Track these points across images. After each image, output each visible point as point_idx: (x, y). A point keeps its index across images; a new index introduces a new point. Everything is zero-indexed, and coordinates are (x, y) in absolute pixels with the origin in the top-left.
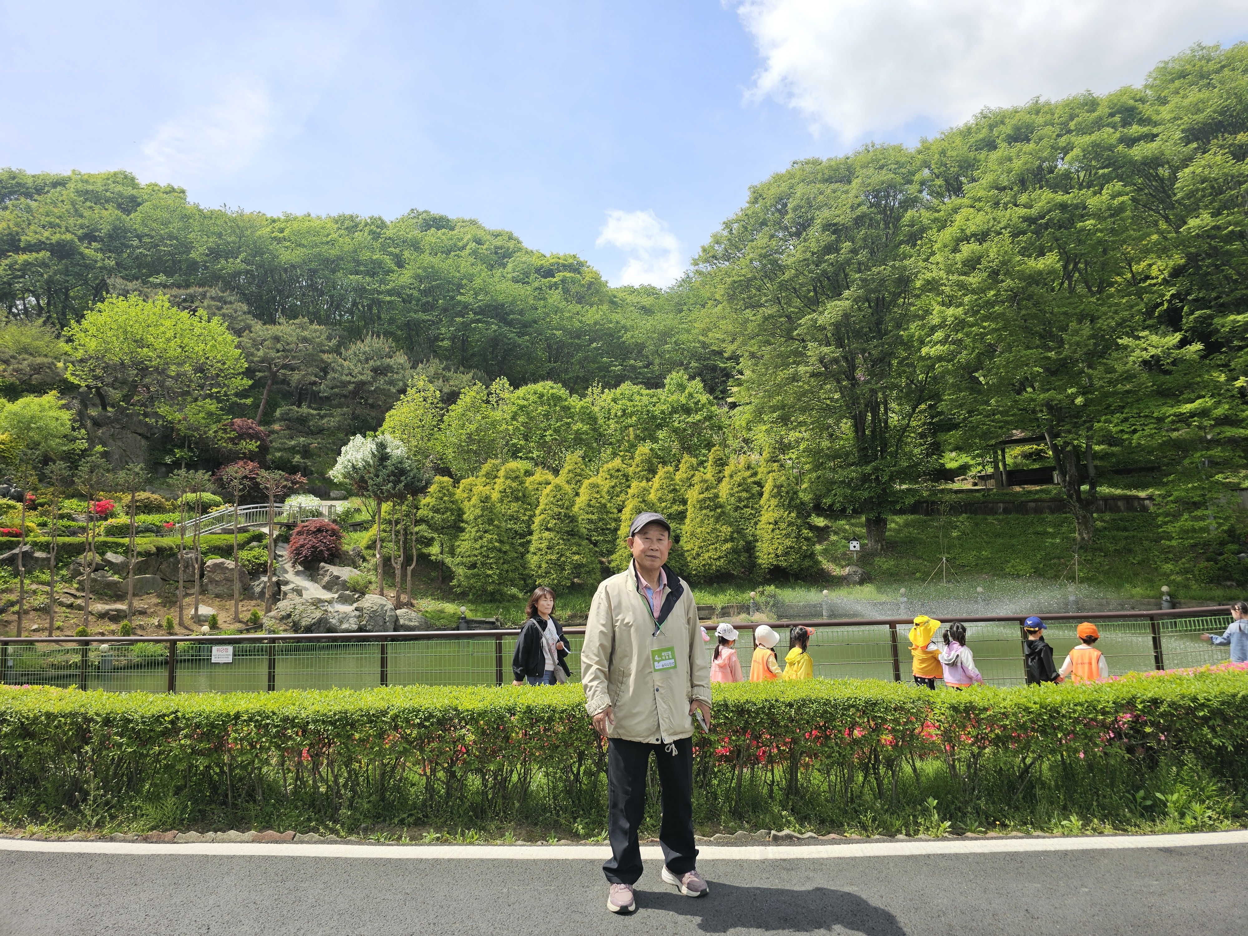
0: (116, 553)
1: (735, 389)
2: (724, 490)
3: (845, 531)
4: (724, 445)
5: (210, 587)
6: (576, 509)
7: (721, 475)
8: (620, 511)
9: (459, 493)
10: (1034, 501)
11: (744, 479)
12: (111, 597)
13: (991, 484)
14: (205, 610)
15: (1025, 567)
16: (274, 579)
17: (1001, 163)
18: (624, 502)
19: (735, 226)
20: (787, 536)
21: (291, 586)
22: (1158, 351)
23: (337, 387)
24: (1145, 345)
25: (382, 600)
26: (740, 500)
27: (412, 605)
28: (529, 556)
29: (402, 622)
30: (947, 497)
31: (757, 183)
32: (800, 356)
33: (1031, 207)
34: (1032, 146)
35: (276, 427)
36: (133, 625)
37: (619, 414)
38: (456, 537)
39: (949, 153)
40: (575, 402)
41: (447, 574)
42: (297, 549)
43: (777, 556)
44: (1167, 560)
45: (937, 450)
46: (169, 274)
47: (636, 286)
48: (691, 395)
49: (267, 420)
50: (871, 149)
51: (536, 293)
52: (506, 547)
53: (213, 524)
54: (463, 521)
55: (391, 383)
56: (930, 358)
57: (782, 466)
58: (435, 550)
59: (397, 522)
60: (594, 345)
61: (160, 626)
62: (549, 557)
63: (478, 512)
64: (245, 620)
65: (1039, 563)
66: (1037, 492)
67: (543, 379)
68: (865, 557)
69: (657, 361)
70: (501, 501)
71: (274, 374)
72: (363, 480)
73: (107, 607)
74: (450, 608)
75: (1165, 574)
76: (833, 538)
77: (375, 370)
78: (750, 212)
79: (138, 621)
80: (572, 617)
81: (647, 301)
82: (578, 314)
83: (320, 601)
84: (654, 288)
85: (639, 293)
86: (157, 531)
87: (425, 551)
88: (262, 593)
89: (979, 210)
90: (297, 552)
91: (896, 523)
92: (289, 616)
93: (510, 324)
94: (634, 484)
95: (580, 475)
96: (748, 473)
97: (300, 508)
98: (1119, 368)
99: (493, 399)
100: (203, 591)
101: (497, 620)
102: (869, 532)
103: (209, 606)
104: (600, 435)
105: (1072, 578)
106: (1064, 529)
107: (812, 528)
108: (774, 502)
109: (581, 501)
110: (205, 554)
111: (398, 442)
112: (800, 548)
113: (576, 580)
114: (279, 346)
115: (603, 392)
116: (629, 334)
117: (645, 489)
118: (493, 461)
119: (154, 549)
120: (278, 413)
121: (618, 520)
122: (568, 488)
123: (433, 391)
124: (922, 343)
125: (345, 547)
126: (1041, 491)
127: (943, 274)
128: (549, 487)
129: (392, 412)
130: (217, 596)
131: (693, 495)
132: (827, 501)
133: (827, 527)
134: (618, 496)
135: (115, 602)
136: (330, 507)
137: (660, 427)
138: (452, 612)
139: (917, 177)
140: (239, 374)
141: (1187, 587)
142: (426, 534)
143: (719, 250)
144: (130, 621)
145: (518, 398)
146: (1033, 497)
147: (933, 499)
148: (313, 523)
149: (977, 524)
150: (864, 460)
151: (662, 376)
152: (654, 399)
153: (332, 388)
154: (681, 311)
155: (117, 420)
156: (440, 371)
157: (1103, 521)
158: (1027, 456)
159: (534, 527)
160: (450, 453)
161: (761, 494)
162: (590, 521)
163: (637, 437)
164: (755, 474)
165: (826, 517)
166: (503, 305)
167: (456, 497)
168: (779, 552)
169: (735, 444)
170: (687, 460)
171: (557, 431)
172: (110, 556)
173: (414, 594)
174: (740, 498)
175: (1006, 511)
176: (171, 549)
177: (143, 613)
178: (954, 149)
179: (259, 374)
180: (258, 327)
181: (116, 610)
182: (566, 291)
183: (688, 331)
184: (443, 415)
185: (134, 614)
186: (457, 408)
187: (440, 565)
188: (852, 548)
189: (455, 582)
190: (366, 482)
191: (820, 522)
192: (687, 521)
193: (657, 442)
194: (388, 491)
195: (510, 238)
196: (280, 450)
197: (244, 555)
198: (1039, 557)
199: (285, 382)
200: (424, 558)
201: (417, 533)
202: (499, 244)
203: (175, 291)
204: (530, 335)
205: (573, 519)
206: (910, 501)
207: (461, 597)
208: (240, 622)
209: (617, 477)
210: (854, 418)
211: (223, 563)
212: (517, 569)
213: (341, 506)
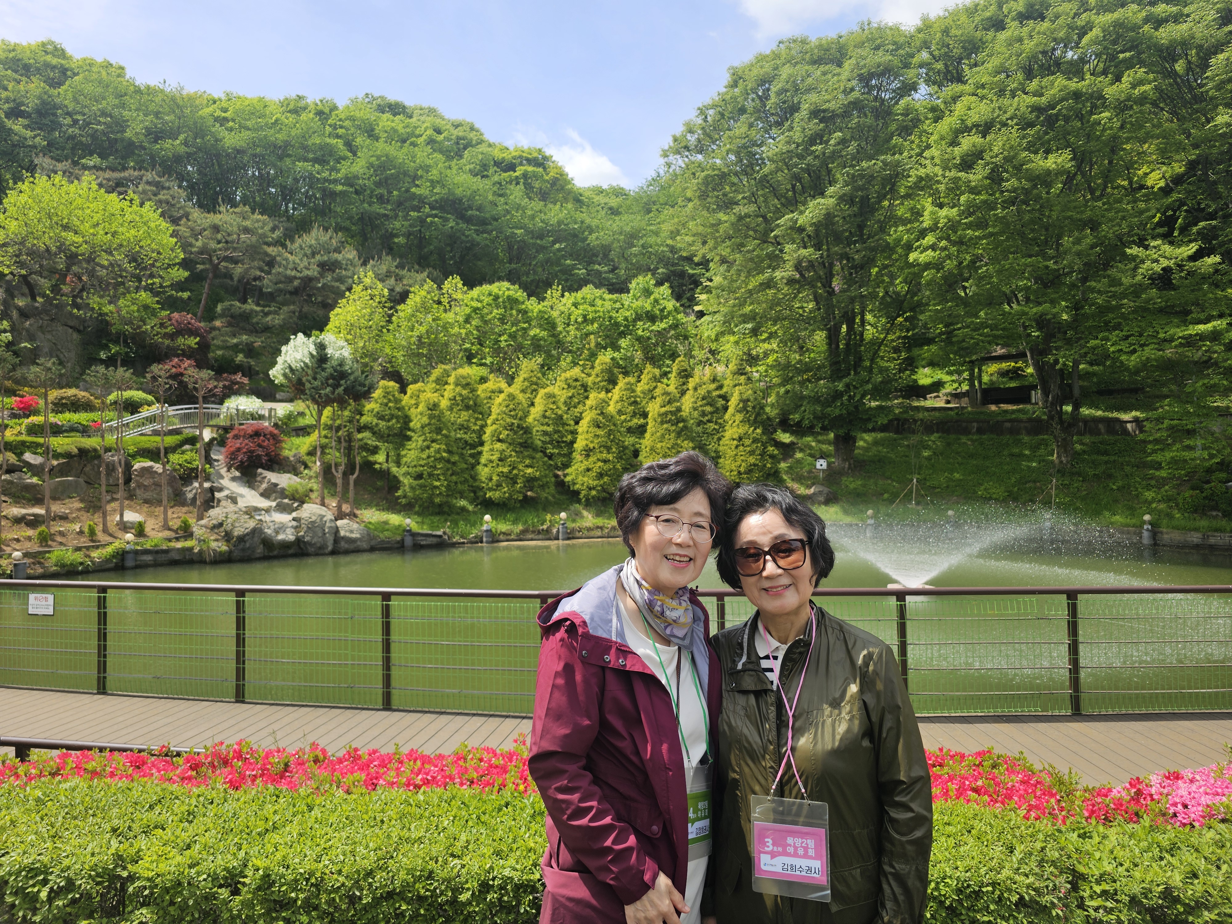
0: (35, 453)
1: (703, 297)
2: (687, 403)
3: (811, 448)
4: (689, 355)
5: (138, 492)
6: (530, 419)
7: (685, 387)
8: (577, 423)
9: (406, 400)
10: (1010, 421)
11: (709, 392)
12: (29, 500)
13: (965, 402)
14: (131, 516)
15: (999, 491)
16: (207, 485)
17: (1010, 45)
18: (581, 413)
19: (711, 112)
20: (752, 453)
21: (225, 493)
22: (1171, 263)
23: (281, 282)
24: (1156, 256)
25: (323, 511)
26: (704, 414)
27: (355, 516)
28: (480, 468)
29: (342, 533)
30: (920, 415)
31: (737, 64)
32: (775, 261)
33: (1042, 95)
34: (1046, 24)
35: (218, 323)
36: (52, 531)
37: (580, 320)
38: (403, 446)
39: (953, 32)
40: (533, 306)
41: (393, 483)
42: (233, 453)
43: (740, 473)
44: (1148, 487)
45: (911, 365)
46: (102, 156)
47: (605, 186)
48: (656, 301)
49: (209, 315)
50: (866, 27)
51: (495, 189)
52: (455, 458)
53: (143, 424)
54: (409, 430)
55: (341, 280)
56: (918, 265)
57: (749, 379)
58: (380, 458)
59: (338, 429)
60: (557, 246)
61: (81, 532)
62: (500, 469)
63: (425, 420)
64: (175, 527)
65: (1014, 486)
66: (1013, 412)
67: (500, 279)
68: (832, 475)
69: (623, 265)
70: (451, 409)
71: (216, 267)
72: (300, 382)
73: (24, 511)
74: (395, 519)
75: (1146, 501)
76: (799, 455)
77: (322, 265)
78: (728, 97)
79: (57, 527)
80: (523, 532)
81: (614, 202)
82: (541, 211)
83: (257, 509)
84: (622, 189)
85: (608, 194)
86: (84, 431)
87: (372, 458)
88: (194, 499)
89: (983, 98)
90: (232, 456)
91: (865, 441)
92: (221, 525)
93: (469, 220)
94: (593, 395)
95: (536, 384)
96: (713, 386)
97: (237, 410)
98: (1126, 281)
99: (445, 301)
100: (131, 496)
101: (444, 533)
102: (837, 450)
103: (137, 512)
104: (559, 342)
105: (1047, 503)
106: (1042, 451)
107: (778, 444)
108: (739, 417)
109: (536, 412)
110: (134, 456)
111: (342, 343)
112: (765, 465)
113: (529, 493)
114: (219, 236)
115: (563, 296)
116: (594, 236)
117: (604, 401)
118: (443, 366)
119: (76, 451)
120: (219, 308)
121: (574, 433)
122: (521, 397)
123: (382, 290)
124: (909, 248)
125: (286, 453)
126: (1019, 411)
127: (938, 170)
128: (502, 396)
129: (337, 310)
130: (146, 501)
131: (654, 408)
132: (796, 417)
133: (792, 444)
134: (575, 407)
135: (33, 506)
136: (271, 410)
137: (623, 335)
138: (397, 523)
139: (915, 60)
140: (174, 265)
141: (1170, 516)
142: (369, 442)
143: (692, 139)
144: (48, 527)
145: (472, 299)
146: (1009, 417)
147: (905, 416)
148: (251, 425)
149: (949, 444)
150: (837, 374)
151: (628, 280)
152: (618, 305)
153: (276, 284)
154: (649, 211)
155: (45, 311)
156: (393, 269)
157: (1082, 444)
158: (1003, 374)
159: (486, 437)
160: (400, 356)
161: (726, 408)
162: (545, 433)
163: (598, 345)
164: (721, 387)
165: (792, 433)
166: (460, 200)
167: (403, 403)
168: (742, 469)
169: (699, 354)
170: (650, 370)
171: (513, 336)
172: (28, 456)
173: (358, 503)
174: (703, 412)
175: (980, 431)
176: (95, 450)
177: (64, 518)
178: (958, 27)
179: (200, 267)
180: (196, 214)
181: (33, 515)
182: (528, 187)
183: (657, 234)
184: (392, 315)
185: (54, 519)
186: (406, 309)
187: (385, 474)
188: (818, 467)
189: (399, 493)
190: (304, 385)
191: (786, 438)
192: (647, 435)
193: (619, 351)
194: (327, 395)
195: (472, 129)
196: (219, 348)
197: (175, 458)
198: (1013, 480)
199: (228, 275)
200: (368, 465)
201: (361, 440)
202: (461, 134)
203: (108, 174)
204: (489, 233)
205: (527, 430)
206: (882, 420)
207: (407, 508)
208: (170, 529)
209: (575, 388)
210: (829, 330)
211: (151, 467)
212: (466, 481)
213: (282, 409)
